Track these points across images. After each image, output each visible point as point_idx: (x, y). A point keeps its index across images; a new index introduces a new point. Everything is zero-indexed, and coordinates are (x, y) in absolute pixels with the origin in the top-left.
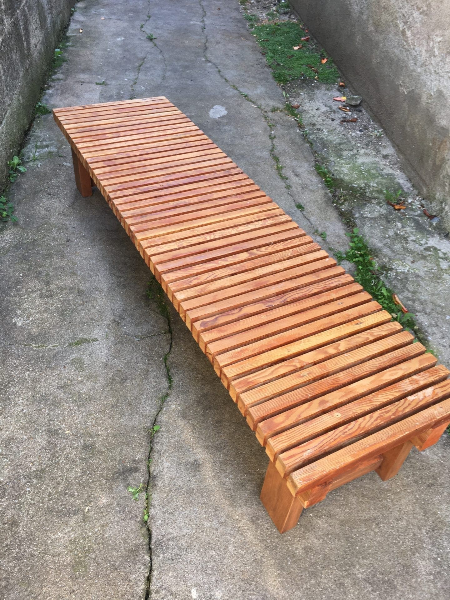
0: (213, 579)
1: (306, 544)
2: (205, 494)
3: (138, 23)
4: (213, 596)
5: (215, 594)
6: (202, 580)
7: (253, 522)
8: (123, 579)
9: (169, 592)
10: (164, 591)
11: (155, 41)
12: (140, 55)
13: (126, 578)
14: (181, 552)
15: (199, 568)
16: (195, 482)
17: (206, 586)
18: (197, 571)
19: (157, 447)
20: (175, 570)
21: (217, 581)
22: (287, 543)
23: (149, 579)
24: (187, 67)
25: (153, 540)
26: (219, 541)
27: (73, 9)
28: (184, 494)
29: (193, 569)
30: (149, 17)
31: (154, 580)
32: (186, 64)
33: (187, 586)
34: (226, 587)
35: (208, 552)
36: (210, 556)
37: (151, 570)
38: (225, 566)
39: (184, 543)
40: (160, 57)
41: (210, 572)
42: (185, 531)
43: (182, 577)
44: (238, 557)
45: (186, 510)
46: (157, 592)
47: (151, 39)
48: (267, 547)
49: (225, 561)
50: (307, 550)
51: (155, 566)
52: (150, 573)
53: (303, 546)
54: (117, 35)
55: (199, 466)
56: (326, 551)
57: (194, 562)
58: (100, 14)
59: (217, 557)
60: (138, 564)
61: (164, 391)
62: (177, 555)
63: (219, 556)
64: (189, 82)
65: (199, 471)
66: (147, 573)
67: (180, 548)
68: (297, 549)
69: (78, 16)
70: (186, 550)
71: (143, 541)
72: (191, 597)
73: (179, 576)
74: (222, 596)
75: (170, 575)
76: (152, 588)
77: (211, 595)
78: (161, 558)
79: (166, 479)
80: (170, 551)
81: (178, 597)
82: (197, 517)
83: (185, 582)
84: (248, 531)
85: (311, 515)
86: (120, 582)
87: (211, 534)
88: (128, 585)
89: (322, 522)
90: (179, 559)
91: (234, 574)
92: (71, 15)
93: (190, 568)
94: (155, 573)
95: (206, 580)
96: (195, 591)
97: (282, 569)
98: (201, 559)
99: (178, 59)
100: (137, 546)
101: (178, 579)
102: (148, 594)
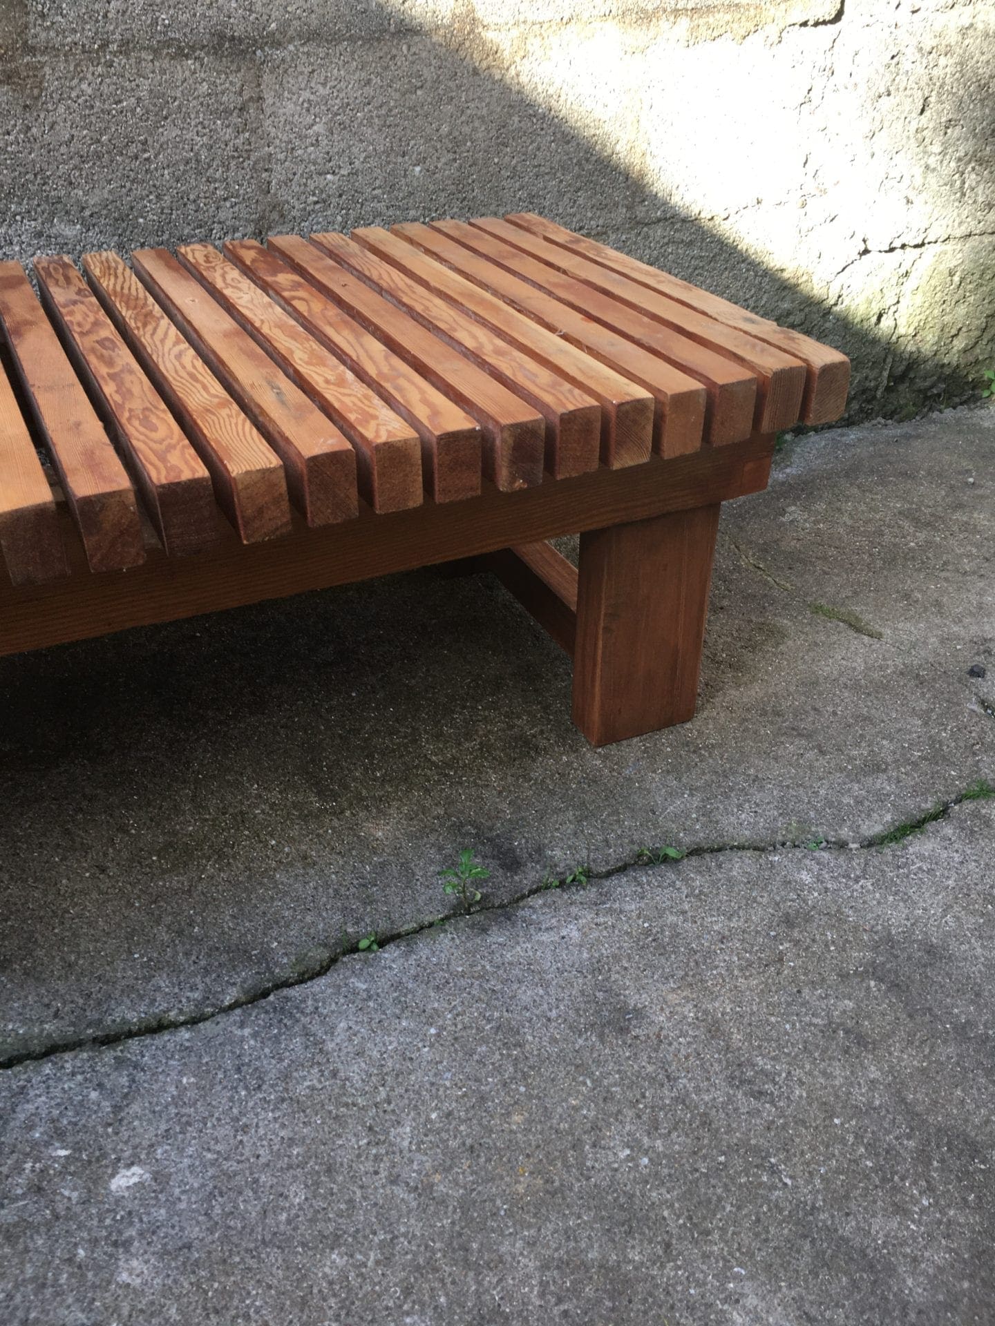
0: (193, 1232)
2: (522, 1089)
4: (127, 1251)
5: (136, 1256)
6: (183, 1192)
8: (150, 960)
9: (126, 1096)
10: (124, 1080)
13: (155, 967)
14: (272, 1086)
15: (226, 1165)
16: (553, 1040)
17: (163, 1211)
18: (213, 1163)
19: (622, 886)
20: (205, 1089)
21: (189, 1246)
23: (158, 1027)
25: (294, 992)
26: (350, 1202)
28: (489, 1021)
29: (218, 1147)
31: (162, 1040)
33: (152, 1146)
34: (166, 1291)
35: (295, 1177)
36: (280, 1189)
37: (193, 1022)
38: (252, 1263)
39: (307, 1083)
41: (218, 1210)
42: (355, 1072)
43: (184, 1119)
44: (304, 1303)
45: (432, 1046)
46: (120, 1062)
49: (273, 1256)
51: (208, 1027)
52: (183, 1024)
55: (623, 1031)
57: (245, 1139)
59: (284, 1217)
60: (207, 980)
61: (845, 833)
62: (260, 1078)
63: (289, 1222)
65: (601, 1037)
66: (181, 1011)
67: (286, 1076)
70: (283, 1100)
71: (284, 966)
72: (113, 1176)
73: (184, 1111)
74: (128, 1285)
75: (185, 1080)
76: (134, 1044)
77: (127, 1244)
78: (238, 1032)
79: (520, 951)
80: (267, 1050)
81: (110, 1130)
82: (418, 1093)
83: (167, 1134)
84: (430, 1312)
86: (142, 956)
87: (369, 1166)
88: (137, 979)
90: (246, 1088)
91: (226, 1308)
93: (221, 1132)
94: (185, 1034)
95: (183, 1206)
96: (135, 1179)
98: (262, 1160)
100: (265, 955)
101: (173, 1111)
102: (110, 1040)
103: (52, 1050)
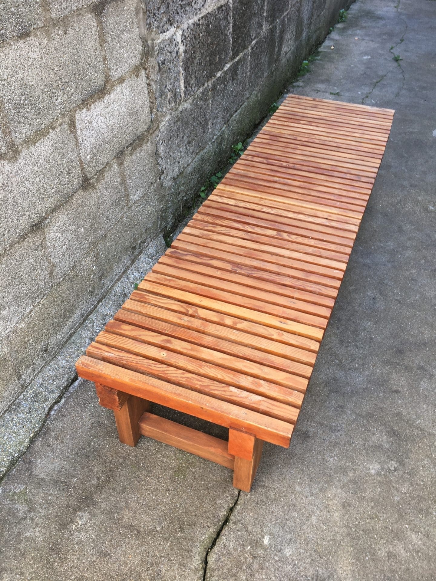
0: (288, 536)
1: (391, 549)
2: (306, 463)
3: (389, 45)
4: (283, 550)
5: (285, 549)
6: (278, 532)
7: (344, 506)
8: (210, 499)
9: (245, 527)
10: (240, 525)
11: (400, 62)
12: (381, 73)
13: (213, 500)
14: (267, 501)
15: (278, 521)
16: (300, 449)
17: (279, 539)
18: (276, 523)
20: (257, 513)
21: (291, 540)
22: (372, 540)
23: (231, 510)
24: (424, 88)
26: (304, 507)
27: (331, 29)
28: (286, 455)
29: (273, 520)
30: (402, 40)
31: (236, 512)
32: (425, 85)
33: (262, 531)
34: (297, 549)
35: (291, 512)
36: (292, 516)
37: (236, 503)
38: (303, 531)
39: (272, 495)
40: (401, 76)
41: (287, 530)
43: (261, 521)
44: (317, 529)
45: (283, 468)
46: (235, 523)
47: (396, 60)
48: (349, 534)
49: (305, 527)
50: (390, 555)
51: (240, 502)
52: (234, 505)
53: (387, 550)
54: (366, 54)
55: (308, 437)
56: (411, 565)
57: (275, 514)
58: (355, 35)
59: (298, 520)
60: (227, 493)
62: (263, 502)
63: (300, 520)
64: (422, 102)
65: (306, 441)
66: (232, 504)
67: (267, 497)
68: (380, 549)
69: (334, 35)
70: (272, 502)
72: (263, 542)
73: (258, 520)
74: (290, 555)
75: (251, 515)
76: (232, 518)
77: (281, 549)
78: (248, 497)
80: (257, 496)
81: (251, 536)
82: (291, 479)
83: (262, 527)
84: (336, 512)
85: (407, 526)
86: (208, 500)
87: (299, 499)
88: (213, 506)
89: (417, 538)
90: (263, 505)
91: (308, 542)
92: (329, 33)
93: (270, 517)
94: (238, 507)
95: (281, 535)
96: (268, 539)
97: (358, 560)
98: (283, 515)
99: (418, 80)
101: (256, 522)
102: (226, 521)
103: (219, 534)
